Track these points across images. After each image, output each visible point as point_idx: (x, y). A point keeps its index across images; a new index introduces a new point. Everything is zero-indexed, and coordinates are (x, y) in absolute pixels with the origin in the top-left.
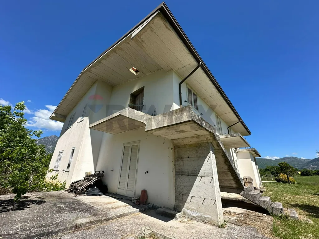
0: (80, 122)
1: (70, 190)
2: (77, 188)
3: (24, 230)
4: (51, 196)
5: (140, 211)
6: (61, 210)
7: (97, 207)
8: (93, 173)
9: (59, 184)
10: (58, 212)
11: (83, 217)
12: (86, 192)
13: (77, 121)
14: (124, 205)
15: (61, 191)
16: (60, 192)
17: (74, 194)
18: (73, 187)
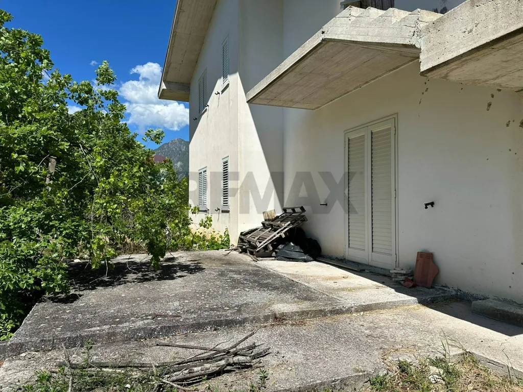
0: (223, 91)
1: (241, 247)
2: (254, 244)
3: (186, 311)
4: (212, 259)
5: (419, 303)
6: (235, 284)
7: (306, 284)
8: (279, 213)
9: (218, 236)
10: (234, 288)
11: (282, 301)
12: (274, 253)
13: (215, 91)
14: (370, 285)
15: (224, 250)
16: (222, 252)
17: (251, 256)
18: (245, 242)
